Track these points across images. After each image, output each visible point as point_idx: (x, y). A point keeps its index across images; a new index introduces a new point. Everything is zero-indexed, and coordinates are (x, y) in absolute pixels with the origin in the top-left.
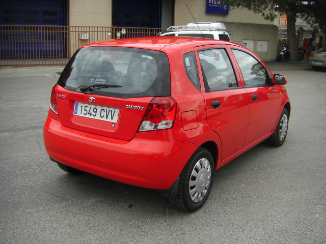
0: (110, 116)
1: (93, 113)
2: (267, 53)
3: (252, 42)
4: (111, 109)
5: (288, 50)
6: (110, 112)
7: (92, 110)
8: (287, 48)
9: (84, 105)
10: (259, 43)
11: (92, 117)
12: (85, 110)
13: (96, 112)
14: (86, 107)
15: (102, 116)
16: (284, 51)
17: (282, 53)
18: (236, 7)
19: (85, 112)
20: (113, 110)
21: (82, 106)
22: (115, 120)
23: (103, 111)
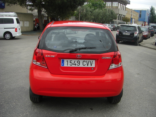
0: (89, 64)
1: (77, 64)
2: (29, 27)
3: (22, 22)
4: (90, 60)
5: (39, 25)
6: (89, 62)
7: (76, 62)
8: (38, 25)
9: (69, 60)
10: (25, 22)
11: (77, 66)
12: (70, 63)
13: (79, 63)
14: (70, 61)
15: (84, 65)
16: (37, 26)
17: (36, 27)
18: (13, 5)
19: (71, 64)
20: (91, 61)
21: (67, 61)
22: (93, 66)
23: (84, 62)
